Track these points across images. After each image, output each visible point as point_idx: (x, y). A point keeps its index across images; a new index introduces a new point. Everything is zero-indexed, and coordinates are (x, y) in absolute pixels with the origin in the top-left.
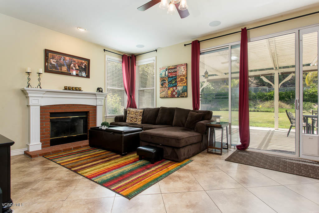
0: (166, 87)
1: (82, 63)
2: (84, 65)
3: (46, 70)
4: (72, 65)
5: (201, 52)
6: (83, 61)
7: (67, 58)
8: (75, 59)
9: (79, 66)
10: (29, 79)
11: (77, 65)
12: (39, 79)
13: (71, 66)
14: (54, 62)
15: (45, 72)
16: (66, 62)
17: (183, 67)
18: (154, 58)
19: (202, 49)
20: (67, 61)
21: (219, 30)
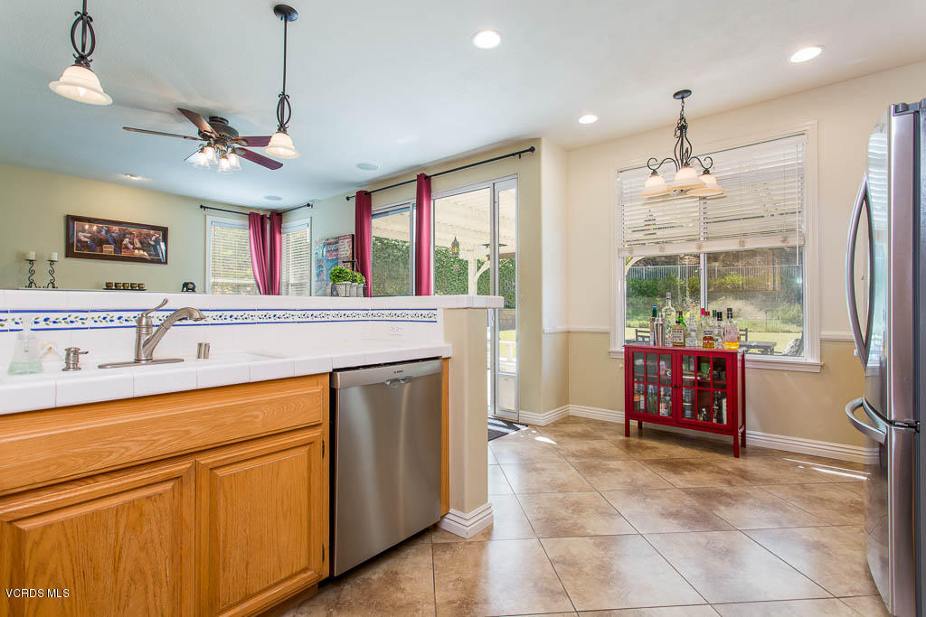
0: (323, 280)
1: (150, 236)
2: (153, 238)
3: (70, 253)
4: (126, 241)
5: (373, 213)
6: (152, 232)
7: (116, 228)
8: (132, 229)
9: (141, 243)
10: (32, 272)
11: (136, 240)
12: (52, 272)
13: (124, 242)
14: (85, 237)
15: (67, 256)
16: (111, 236)
17: (347, 240)
18: (308, 220)
19: (375, 208)
20: (114, 235)
21: (389, 175)
